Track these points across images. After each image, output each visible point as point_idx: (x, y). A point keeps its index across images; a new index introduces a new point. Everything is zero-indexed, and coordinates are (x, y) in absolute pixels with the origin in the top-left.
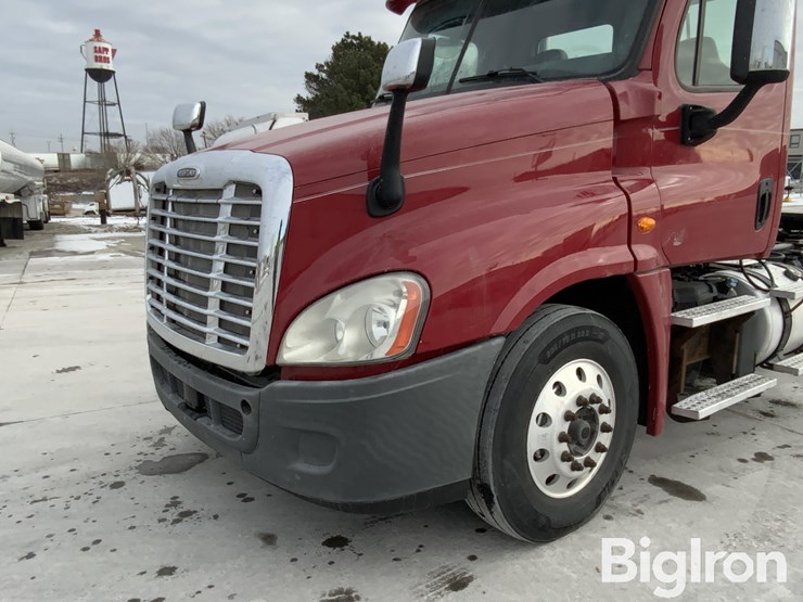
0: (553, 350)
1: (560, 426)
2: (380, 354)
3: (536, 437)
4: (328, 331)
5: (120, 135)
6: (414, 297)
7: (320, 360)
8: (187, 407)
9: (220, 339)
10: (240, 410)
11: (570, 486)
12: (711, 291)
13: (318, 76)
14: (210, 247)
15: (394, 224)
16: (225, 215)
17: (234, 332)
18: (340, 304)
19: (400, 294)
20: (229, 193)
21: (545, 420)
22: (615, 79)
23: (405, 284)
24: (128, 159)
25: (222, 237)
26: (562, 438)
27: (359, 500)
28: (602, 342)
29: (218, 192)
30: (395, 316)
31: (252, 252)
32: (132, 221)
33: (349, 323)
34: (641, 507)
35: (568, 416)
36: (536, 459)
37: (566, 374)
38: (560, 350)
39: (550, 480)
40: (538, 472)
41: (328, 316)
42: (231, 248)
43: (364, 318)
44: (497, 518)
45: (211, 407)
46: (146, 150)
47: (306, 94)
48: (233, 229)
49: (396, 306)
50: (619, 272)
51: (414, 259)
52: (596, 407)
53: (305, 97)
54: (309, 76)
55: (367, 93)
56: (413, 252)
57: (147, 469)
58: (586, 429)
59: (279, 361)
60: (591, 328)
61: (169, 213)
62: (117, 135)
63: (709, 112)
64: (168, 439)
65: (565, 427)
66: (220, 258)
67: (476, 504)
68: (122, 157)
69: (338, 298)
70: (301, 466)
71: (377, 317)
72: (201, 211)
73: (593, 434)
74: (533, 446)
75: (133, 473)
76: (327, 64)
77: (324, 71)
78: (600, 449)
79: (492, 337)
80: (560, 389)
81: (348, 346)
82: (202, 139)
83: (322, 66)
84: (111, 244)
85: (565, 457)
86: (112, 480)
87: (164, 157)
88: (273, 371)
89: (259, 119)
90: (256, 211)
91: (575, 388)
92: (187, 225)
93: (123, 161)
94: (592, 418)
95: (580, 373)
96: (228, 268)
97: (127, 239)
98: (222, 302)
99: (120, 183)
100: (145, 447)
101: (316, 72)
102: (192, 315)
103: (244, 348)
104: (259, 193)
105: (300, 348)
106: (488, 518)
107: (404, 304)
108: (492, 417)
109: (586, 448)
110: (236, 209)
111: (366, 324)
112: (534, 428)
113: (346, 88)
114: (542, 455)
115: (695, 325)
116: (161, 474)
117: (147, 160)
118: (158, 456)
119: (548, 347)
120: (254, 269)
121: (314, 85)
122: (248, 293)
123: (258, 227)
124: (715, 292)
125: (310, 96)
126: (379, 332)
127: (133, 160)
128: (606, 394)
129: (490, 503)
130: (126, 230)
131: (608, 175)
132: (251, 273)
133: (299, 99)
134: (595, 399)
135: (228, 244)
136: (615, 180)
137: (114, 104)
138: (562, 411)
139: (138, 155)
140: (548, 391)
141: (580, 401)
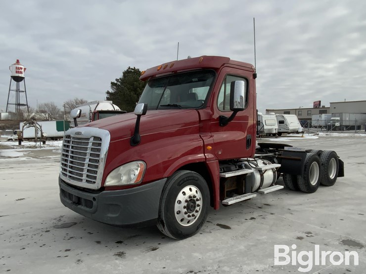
0: (182, 182)
1: (184, 204)
2: (132, 182)
3: (177, 207)
4: (119, 177)
5: (25, 105)
6: (142, 167)
7: (117, 184)
8: (74, 203)
9: (87, 181)
10: (92, 200)
11: (188, 222)
12: (236, 167)
13: (116, 84)
14: (85, 154)
15: (138, 148)
16: (90, 146)
17: (91, 178)
18: (122, 169)
19: (138, 166)
20: (92, 139)
21: (180, 202)
22: (200, 109)
23: (140, 164)
24: (29, 116)
25: (89, 151)
26: (185, 207)
27: (126, 224)
28: (196, 180)
29: (88, 139)
30: (137, 172)
31: (98, 156)
32: (32, 143)
33: (125, 174)
34: (211, 231)
35: (186, 201)
36: (177, 214)
37: (186, 189)
38: (183, 183)
39: (182, 220)
40: (178, 218)
41: (119, 173)
42: (91, 155)
43: (129, 173)
44: (166, 232)
45: (83, 201)
46: (37, 112)
47: (111, 91)
48: (92, 149)
49: (137, 169)
50: (200, 161)
51: (143, 157)
52: (195, 199)
53: (111, 92)
54: (113, 84)
55: (137, 91)
56: (143, 155)
57: (56, 227)
58: (192, 205)
59: (105, 185)
60: (193, 176)
61: (71, 144)
62: (23, 105)
63: (226, 118)
64: (62, 219)
65: (186, 204)
66: (88, 157)
67: (160, 227)
68: (26, 115)
69: (121, 168)
70: (110, 215)
71: (132, 172)
72: (82, 144)
73: (195, 207)
74: (176, 210)
75: (52, 228)
76: (120, 79)
77: (119, 82)
78: (197, 211)
79: (163, 178)
80: (184, 193)
81: (124, 180)
82: (64, 107)
83: (118, 80)
84: (25, 153)
85: (186, 213)
86: (46, 230)
87: (45, 115)
88: (103, 188)
89: (92, 103)
90: (100, 145)
91: (188, 193)
92: (77, 148)
93: (26, 116)
94: (194, 202)
95: (190, 189)
96: (90, 160)
97: (32, 151)
98: (88, 170)
99: (28, 127)
100: (55, 221)
101: (116, 82)
102: (77, 174)
103: (94, 182)
104: (101, 140)
105: (110, 182)
106: (164, 232)
107: (139, 169)
108: (164, 201)
109: (193, 211)
110: (93, 144)
111: (129, 175)
112: (176, 205)
113: (129, 89)
114: (179, 212)
115: (226, 177)
116: (61, 228)
117: (38, 116)
118: (60, 223)
119: (180, 181)
120: (98, 160)
121: (115, 87)
122: (97, 167)
123: (100, 149)
124: (238, 168)
125: (113, 91)
126: (132, 176)
127: (31, 116)
128: (199, 195)
129: (164, 226)
130: (30, 147)
131: (198, 135)
132: (98, 161)
133: (108, 93)
134: (195, 197)
135: (91, 154)
136: (200, 136)
137: (23, 92)
138: (185, 199)
139: (33, 114)
140: (180, 194)
141: (190, 197)
